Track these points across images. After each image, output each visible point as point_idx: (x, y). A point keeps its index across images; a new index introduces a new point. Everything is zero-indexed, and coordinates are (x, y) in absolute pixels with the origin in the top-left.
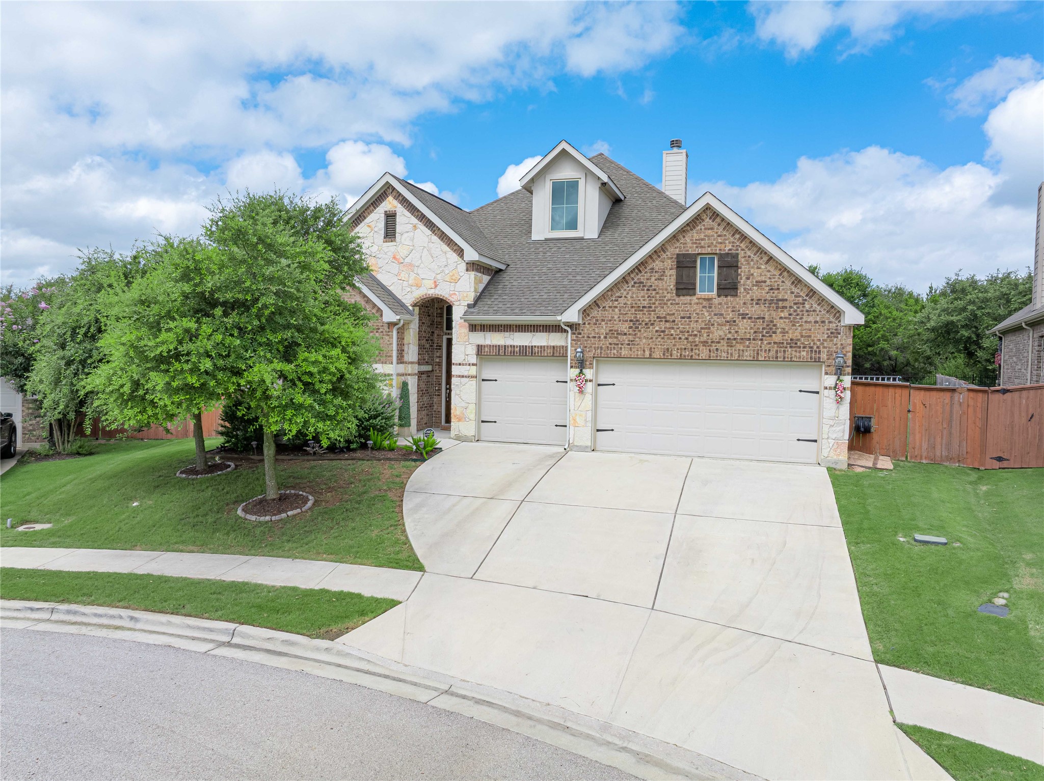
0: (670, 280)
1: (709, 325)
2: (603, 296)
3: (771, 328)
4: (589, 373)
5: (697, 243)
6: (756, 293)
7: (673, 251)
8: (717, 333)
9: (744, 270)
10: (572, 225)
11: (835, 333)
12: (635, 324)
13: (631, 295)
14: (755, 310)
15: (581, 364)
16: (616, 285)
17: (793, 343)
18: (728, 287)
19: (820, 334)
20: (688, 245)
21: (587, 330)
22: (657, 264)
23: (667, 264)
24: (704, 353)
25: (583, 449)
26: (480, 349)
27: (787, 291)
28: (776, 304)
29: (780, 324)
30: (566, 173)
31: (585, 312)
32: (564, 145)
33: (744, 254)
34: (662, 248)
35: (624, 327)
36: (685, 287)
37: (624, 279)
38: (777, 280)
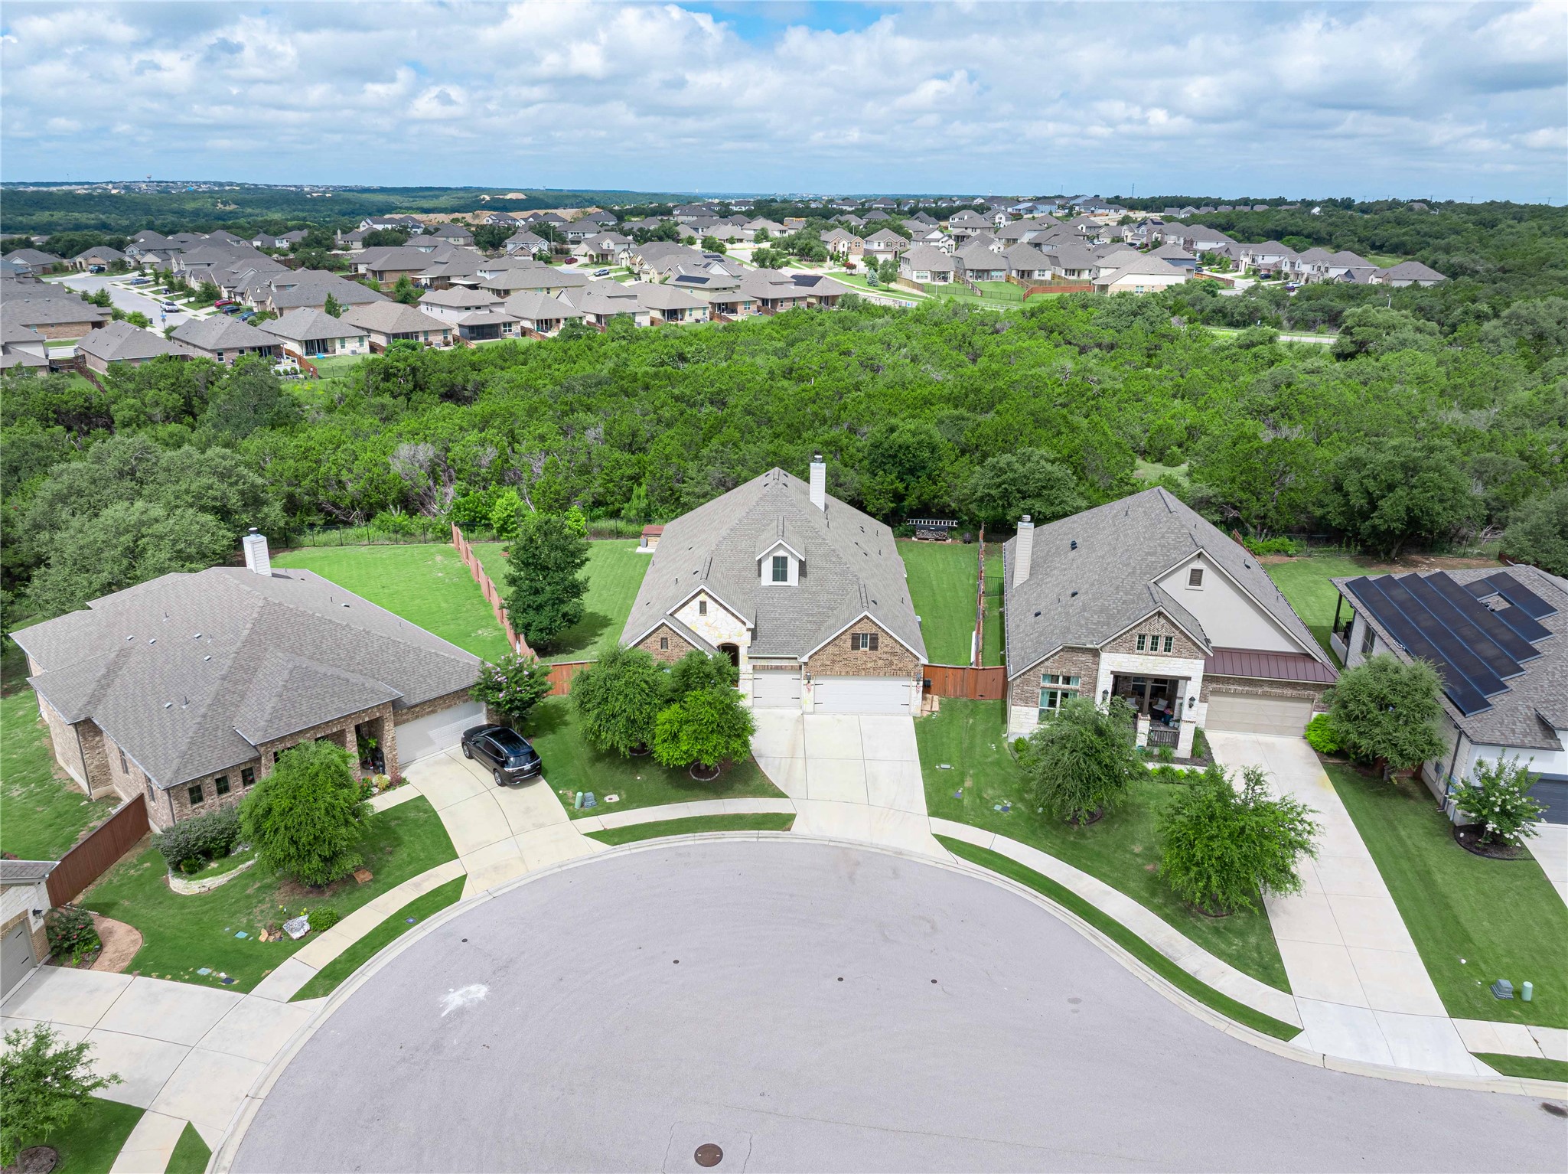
0: (849, 644)
1: (866, 662)
2: (820, 650)
3: (891, 663)
4: (812, 682)
5: (861, 629)
6: (885, 649)
7: (851, 631)
8: (869, 665)
9: (880, 640)
10: (785, 579)
11: (917, 665)
12: (833, 662)
13: (831, 649)
14: (885, 656)
15: (809, 679)
16: (825, 646)
17: (900, 669)
18: (874, 648)
19: (911, 666)
20: (857, 630)
21: (811, 664)
22: (843, 637)
23: (848, 637)
24: (863, 673)
25: (810, 713)
26: (754, 667)
27: (898, 649)
28: (893, 654)
29: (895, 662)
30: (781, 553)
31: (810, 657)
32: (780, 541)
33: (881, 634)
34: (846, 631)
35: (828, 663)
36: (855, 647)
37: (829, 643)
38: (894, 644)
